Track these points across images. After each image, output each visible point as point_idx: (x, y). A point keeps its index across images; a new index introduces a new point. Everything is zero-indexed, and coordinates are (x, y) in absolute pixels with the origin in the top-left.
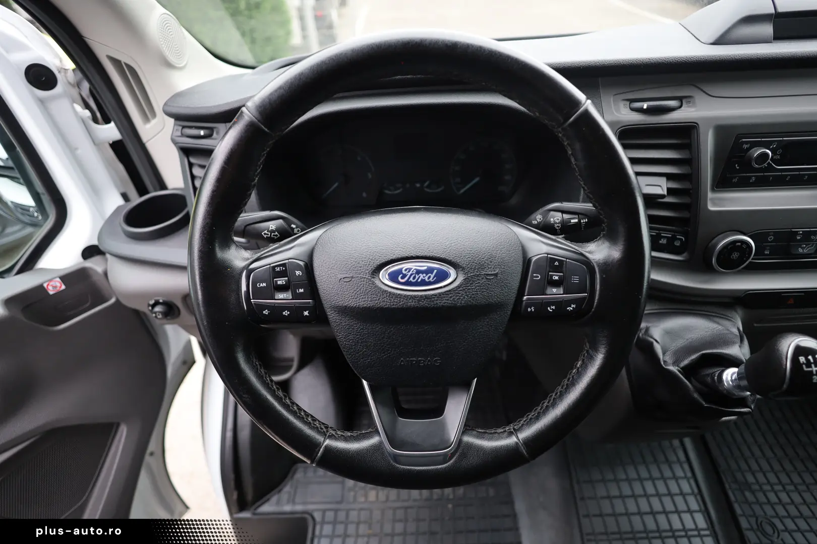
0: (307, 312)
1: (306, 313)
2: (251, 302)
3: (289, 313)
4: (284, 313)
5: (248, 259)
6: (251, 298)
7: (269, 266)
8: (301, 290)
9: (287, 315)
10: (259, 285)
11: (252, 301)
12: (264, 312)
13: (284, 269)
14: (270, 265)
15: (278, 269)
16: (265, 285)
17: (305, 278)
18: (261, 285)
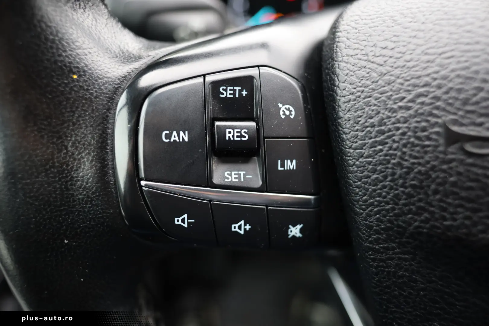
0: (299, 227)
1: (295, 231)
2: (141, 186)
3: (248, 227)
4: (235, 228)
5: (138, 58)
6: (142, 174)
7: (201, 80)
8: (291, 165)
9: (242, 232)
10: (168, 136)
11: (143, 183)
12: (178, 221)
13: (244, 93)
14: (204, 76)
15: (227, 93)
16: (185, 136)
17: (301, 128)
18: (174, 137)
